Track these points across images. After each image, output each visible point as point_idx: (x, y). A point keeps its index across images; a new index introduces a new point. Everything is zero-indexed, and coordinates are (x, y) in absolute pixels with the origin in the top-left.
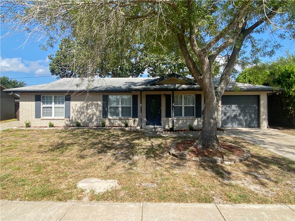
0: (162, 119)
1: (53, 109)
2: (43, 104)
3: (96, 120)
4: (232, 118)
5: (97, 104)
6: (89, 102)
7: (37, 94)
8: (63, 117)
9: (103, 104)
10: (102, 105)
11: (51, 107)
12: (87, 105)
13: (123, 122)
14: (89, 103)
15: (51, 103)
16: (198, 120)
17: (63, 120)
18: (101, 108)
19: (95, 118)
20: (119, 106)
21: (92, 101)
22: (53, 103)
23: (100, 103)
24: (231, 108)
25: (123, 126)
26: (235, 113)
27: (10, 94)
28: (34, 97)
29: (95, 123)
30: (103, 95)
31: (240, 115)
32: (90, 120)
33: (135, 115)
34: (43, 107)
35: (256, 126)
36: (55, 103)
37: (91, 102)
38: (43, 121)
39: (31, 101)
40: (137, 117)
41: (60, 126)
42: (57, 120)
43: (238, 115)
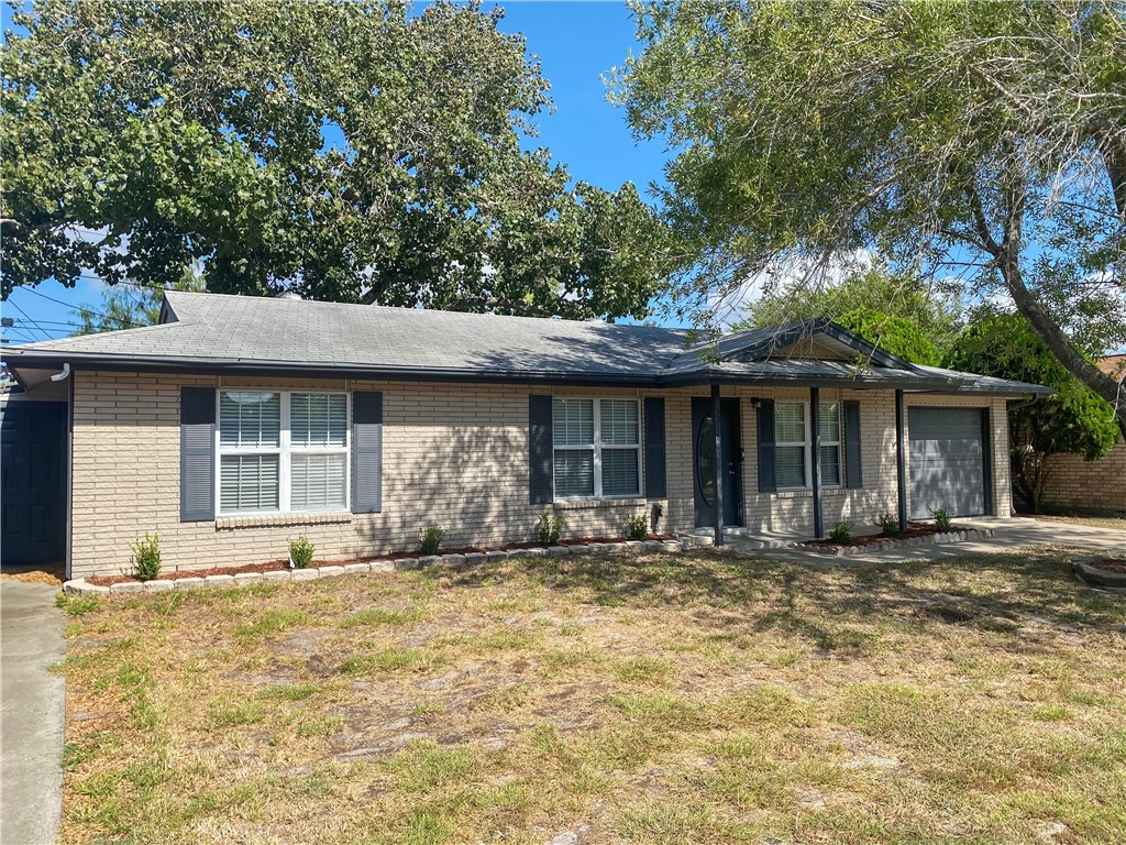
0: (748, 499)
1: (285, 465)
2: (223, 438)
3: (503, 516)
4: (927, 486)
5: (504, 439)
6: (469, 429)
7: (191, 380)
8: (344, 511)
9: (532, 438)
10: (523, 440)
11: (275, 457)
12: (461, 447)
13: (611, 523)
14: (468, 432)
15: (273, 433)
16: (852, 498)
17: (346, 526)
18: (518, 459)
19: (495, 505)
20: (592, 447)
21: (481, 425)
22: (285, 435)
23: (514, 432)
24: (925, 452)
25: (613, 537)
26: (935, 469)
27: (56, 378)
28: (172, 400)
29: (495, 529)
30: (532, 397)
31: (944, 475)
32: (475, 517)
33: (656, 488)
34: (226, 459)
35: (981, 511)
36: (299, 434)
37: (475, 429)
38: (227, 534)
39: (156, 421)
40: (663, 496)
41: (327, 559)
42: (311, 524)
43: (940, 474)
